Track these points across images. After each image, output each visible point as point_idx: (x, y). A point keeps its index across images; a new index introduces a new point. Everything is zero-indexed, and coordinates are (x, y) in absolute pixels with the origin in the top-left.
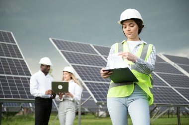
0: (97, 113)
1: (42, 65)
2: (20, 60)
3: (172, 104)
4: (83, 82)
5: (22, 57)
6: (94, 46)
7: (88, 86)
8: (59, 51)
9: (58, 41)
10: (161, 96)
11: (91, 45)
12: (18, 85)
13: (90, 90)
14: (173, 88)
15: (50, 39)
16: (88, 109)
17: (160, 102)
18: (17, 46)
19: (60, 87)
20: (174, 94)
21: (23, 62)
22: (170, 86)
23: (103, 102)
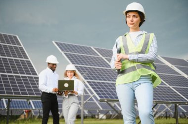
1: (49, 64)
2: (26, 61)
3: (170, 101)
4: (86, 81)
5: (28, 58)
6: (95, 49)
7: (91, 85)
8: (62, 53)
9: (61, 44)
10: (160, 94)
11: (92, 48)
12: (25, 83)
13: (93, 88)
14: (170, 87)
15: (53, 42)
17: (159, 99)
18: (22, 48)
19: (66, 85)
20: (172, 92)
21: (29, 62)
22: (168, 86)
23: (105, 99)
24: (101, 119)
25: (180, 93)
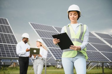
0: (56, 66)
2: (12, 35)
3: (99, 61)
4: (48, 48)
5: (13, 33)
6: (54, 27)
7: (51, 51)
8: (34, 30)
9: (34, 24)
10: (93, 57)
11: (53, 27)
12: (10, 49)
13: (52, 52)
14: (100, 52)
15: (29, 23)
16: (51, 64)
17: (92, 60)
18: (9, 26)
19: (35, 51)
20: (100, 55)
22: (98, 51)
23: (59, 60)
24: (58, 68)
25: (106, 56)
